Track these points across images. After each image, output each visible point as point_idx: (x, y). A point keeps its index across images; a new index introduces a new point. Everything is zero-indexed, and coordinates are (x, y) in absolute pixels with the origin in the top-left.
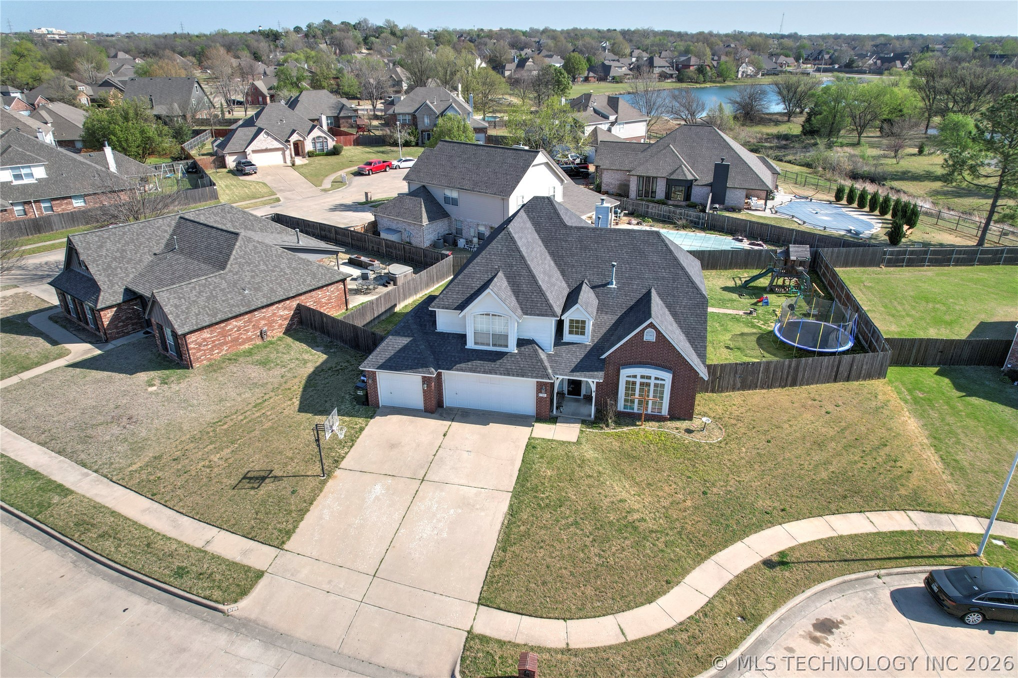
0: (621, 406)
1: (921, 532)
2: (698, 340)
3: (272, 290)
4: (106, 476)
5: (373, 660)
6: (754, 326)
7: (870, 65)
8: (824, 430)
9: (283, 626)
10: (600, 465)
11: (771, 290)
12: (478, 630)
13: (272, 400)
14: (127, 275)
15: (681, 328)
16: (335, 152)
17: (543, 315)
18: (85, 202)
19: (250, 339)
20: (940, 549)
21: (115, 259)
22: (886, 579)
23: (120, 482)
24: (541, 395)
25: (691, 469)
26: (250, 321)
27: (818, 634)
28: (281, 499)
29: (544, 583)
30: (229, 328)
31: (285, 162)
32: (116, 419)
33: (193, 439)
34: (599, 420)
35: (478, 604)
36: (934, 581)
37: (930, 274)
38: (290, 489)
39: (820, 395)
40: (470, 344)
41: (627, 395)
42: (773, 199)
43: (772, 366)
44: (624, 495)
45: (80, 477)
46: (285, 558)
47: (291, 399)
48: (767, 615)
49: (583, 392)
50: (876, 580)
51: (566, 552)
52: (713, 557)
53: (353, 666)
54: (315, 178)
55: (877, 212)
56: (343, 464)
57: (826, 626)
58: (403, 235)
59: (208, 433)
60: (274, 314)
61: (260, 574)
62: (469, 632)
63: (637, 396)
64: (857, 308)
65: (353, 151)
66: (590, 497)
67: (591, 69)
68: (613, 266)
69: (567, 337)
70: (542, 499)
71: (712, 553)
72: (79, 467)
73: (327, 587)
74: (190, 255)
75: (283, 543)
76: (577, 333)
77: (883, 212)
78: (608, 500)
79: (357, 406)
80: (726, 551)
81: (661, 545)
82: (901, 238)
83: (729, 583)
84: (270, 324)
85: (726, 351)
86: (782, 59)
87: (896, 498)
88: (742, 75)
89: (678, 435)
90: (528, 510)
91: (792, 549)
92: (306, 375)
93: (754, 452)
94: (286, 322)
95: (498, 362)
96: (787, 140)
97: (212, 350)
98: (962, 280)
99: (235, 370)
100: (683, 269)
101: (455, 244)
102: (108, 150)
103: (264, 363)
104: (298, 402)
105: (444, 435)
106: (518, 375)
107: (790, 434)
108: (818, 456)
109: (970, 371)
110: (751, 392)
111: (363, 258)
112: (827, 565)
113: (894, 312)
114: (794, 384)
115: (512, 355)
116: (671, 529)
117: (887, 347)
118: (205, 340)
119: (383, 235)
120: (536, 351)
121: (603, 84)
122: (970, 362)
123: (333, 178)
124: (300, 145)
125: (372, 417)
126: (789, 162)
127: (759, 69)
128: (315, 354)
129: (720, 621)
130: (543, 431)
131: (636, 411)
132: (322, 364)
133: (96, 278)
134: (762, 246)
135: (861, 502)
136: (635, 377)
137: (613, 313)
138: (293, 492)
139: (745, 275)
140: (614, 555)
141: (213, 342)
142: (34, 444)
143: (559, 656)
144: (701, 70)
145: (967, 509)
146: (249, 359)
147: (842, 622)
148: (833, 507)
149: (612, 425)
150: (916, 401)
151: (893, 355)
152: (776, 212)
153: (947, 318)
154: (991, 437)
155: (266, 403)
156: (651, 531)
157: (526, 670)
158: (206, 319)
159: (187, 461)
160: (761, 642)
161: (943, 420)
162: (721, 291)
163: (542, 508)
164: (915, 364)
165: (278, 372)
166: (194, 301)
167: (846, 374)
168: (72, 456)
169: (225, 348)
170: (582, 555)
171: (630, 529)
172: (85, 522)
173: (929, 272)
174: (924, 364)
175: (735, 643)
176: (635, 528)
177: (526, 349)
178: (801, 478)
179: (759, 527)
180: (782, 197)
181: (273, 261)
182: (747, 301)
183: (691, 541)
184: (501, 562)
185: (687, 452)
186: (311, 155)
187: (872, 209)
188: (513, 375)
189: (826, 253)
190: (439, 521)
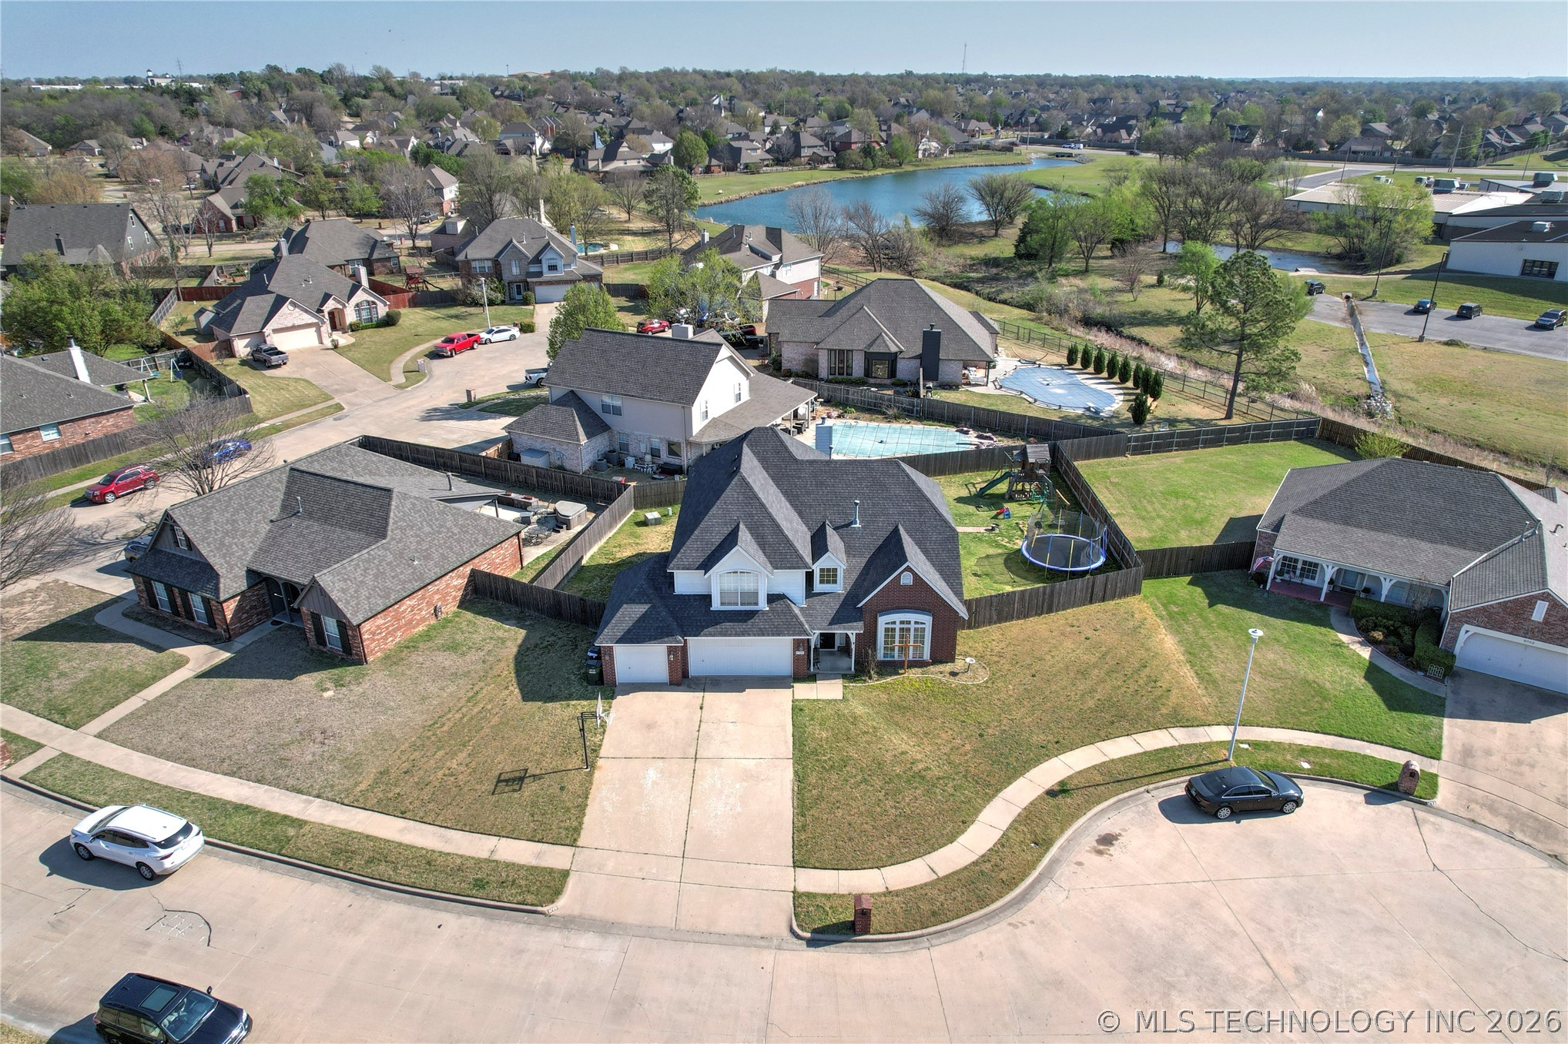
0: (880, 655)
1: (1181, 746)
2: (952, 575)
3: (443, 557)
4: (334, 801)
5: (712, 930)
6: (998, 546)
7: (1089, 135)
8: (1085, 657)
9: (610, 916)
10: (873, 720)
11: (1010, 497)
12: (801, 889)
13: (484, 691)
14: (246, 553)
15: (934, 565)
16: (389, 321)
17: (794, 568)
18: (59, 433)
19: (423, 619)
20: (1197, 759)
21: (227, 533)
22: (1154, 793)
23: (356, 804)
24: (798, 653)
25: (963, 713)
26: (423, 598)
27: (1101, 847)
28: (551, 799)
29: (850, 839)
30: (402, 609)
31: (321, 343)
32: (307, 735)
33: (414, 747)
34: (860, 672)
35: (794, 867)
36: (1192, 786)
37: (1178, 460)
38: (557, 787)
39: (1078, 620)
40: (716, 605)
41: (886, 642)
42: (994, 367)
43: (1027, 595)
44: (904, 747)
45: (302, 805)
46: (583, 856)
47: (507, 688)
48: (1057, 838)
49: (837, 643)
50: (1146, 795)
51: (863, 809)
52: (1000, 795)
53: (696, 938)
54: (378, 367)
55: (1116, 379)
56: (603, 752)
57: (1107, 840)
58: (552, 457)
59: (429, 738)
60: (448, 585)
61: (565, 874)
62: (794, 892)
63: (897, 643)
64: (1106, 518)
65: (411, 317)
66: (871, 754)
67: (713, 152)
68: (856, 504)
69: (818, 587)
70: (825, 761)
71: (998, 791)
72: (294, 794)
73: (640, 875)
74: (326, 519)
75: (575, 840)
76: (828, 582)
77: (1124, 379)
78: (890, 754)
79: (589, 687)
80: (1011, 787)
81: (951, 791)
82: (1145, 416)
83: (1019, 815)
84: (444, 599)
85: (974, 578)
86: (974, 125)
87: (1158, 718)
88: (924, 155)
89: (944, 680)
90: (814, 774)
91: (1070, 777)
92: (511, 658)
93: (1022, 688)
94: (460, 593)
95: (750, 622)
96: (998, 266)
97: (385, 638)
98: (1211, 466)
99: (421, 660)
100: (928, 500)
101: (622, 464)
102: (76, 352)
103: (453, 647)
104: (517, 690)
105: (701, 708)
106: (773, 635)
107: (1053, 666)
108: (1083, 686)
109: (1220, 576)
110: (1007, 624)
111: (513, 495)
112: (1103, 788)
113: (1144, 513)
114: (1050, 611)
115: (764, 613)
116: (956, 774)
117: (1139, 561)
118: (378, 627)
119: (526, 460)
120: (788, 606)
121: (733, 176)
122: (1220, 567)
123: (402, 365)
124: (336, 315)
125: (613, 698)
126: (1004, 302)
127: (945, 145)
128: (509, 630)
129: (1017, 848)
130: (804, 691)
131: (896, 658)
132: (524, 641)
133: (211, 561)
134: (992, 439)
135: (1127, 725)
136: (894, 623)
137: (862, 555)
138: (562, 789)
139: (979, 480)
140: (908, 805)
141: (387, 628)
142: (219, 776)
143: (883, 899)
144: (867, 151)
145: (1220, 720)
146: (430, 644)
147: (1120, 835)
148: (1102, 734)
149: (875, 676)
150: (1171, 616)
151: (1146, 568)
152: (1001, 387)
153: (1198, 516)
154: (1239, 647)
155: (480, 696)
156: (939, 778)
157: (863, 910)
158: (379, 602)
159: (422, 772)
160: (1055, 861)
161: (1197, 633)
162: (954, 503)
163: (827, 771)
164: (1168, 575)
165: (473, 656)
166: (361, 582)
167: (1101, 594)
168: (276, 783)
169: (399, 634)
170: (879, 809)
171: (917, 779)
172: (341, 851)
173: (1177, 458)
174: (1177, 574)
175: (1032, 865)
176: (923, 778)
177: (778, 605)
178: (1069, 709)
179: (1037, 761)
180: (1005, 364)
181: (437, 520)
182: (986, 514)
183: (977, 783)
184: (804, 826)
185: (955, 696)
186: (354, 328)
187: (1111, 375)
188: (768, 635)
189: (1065, 445)
190: (728, 797)
